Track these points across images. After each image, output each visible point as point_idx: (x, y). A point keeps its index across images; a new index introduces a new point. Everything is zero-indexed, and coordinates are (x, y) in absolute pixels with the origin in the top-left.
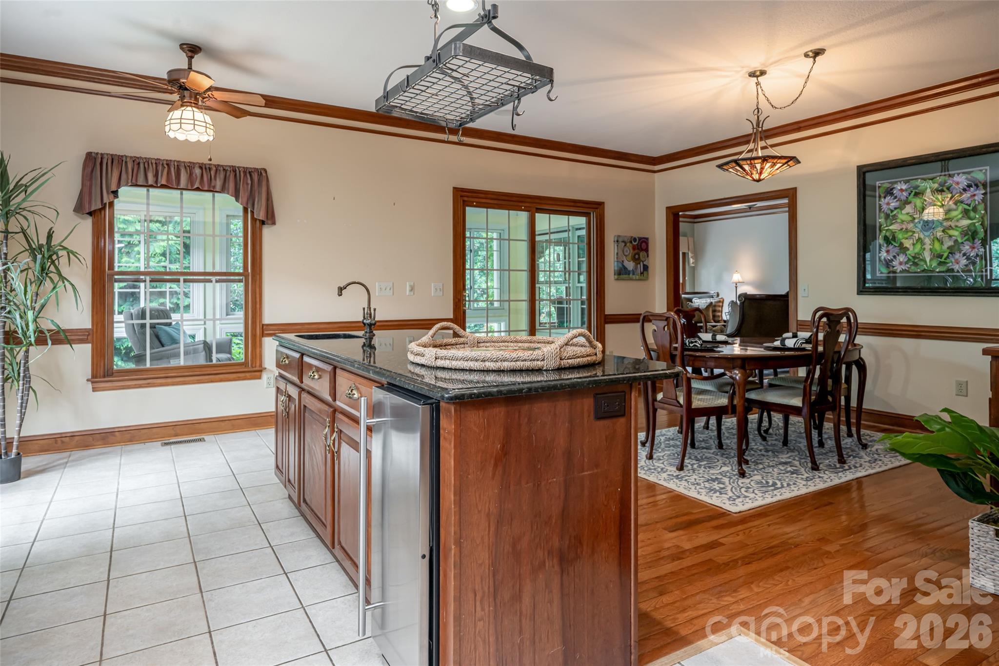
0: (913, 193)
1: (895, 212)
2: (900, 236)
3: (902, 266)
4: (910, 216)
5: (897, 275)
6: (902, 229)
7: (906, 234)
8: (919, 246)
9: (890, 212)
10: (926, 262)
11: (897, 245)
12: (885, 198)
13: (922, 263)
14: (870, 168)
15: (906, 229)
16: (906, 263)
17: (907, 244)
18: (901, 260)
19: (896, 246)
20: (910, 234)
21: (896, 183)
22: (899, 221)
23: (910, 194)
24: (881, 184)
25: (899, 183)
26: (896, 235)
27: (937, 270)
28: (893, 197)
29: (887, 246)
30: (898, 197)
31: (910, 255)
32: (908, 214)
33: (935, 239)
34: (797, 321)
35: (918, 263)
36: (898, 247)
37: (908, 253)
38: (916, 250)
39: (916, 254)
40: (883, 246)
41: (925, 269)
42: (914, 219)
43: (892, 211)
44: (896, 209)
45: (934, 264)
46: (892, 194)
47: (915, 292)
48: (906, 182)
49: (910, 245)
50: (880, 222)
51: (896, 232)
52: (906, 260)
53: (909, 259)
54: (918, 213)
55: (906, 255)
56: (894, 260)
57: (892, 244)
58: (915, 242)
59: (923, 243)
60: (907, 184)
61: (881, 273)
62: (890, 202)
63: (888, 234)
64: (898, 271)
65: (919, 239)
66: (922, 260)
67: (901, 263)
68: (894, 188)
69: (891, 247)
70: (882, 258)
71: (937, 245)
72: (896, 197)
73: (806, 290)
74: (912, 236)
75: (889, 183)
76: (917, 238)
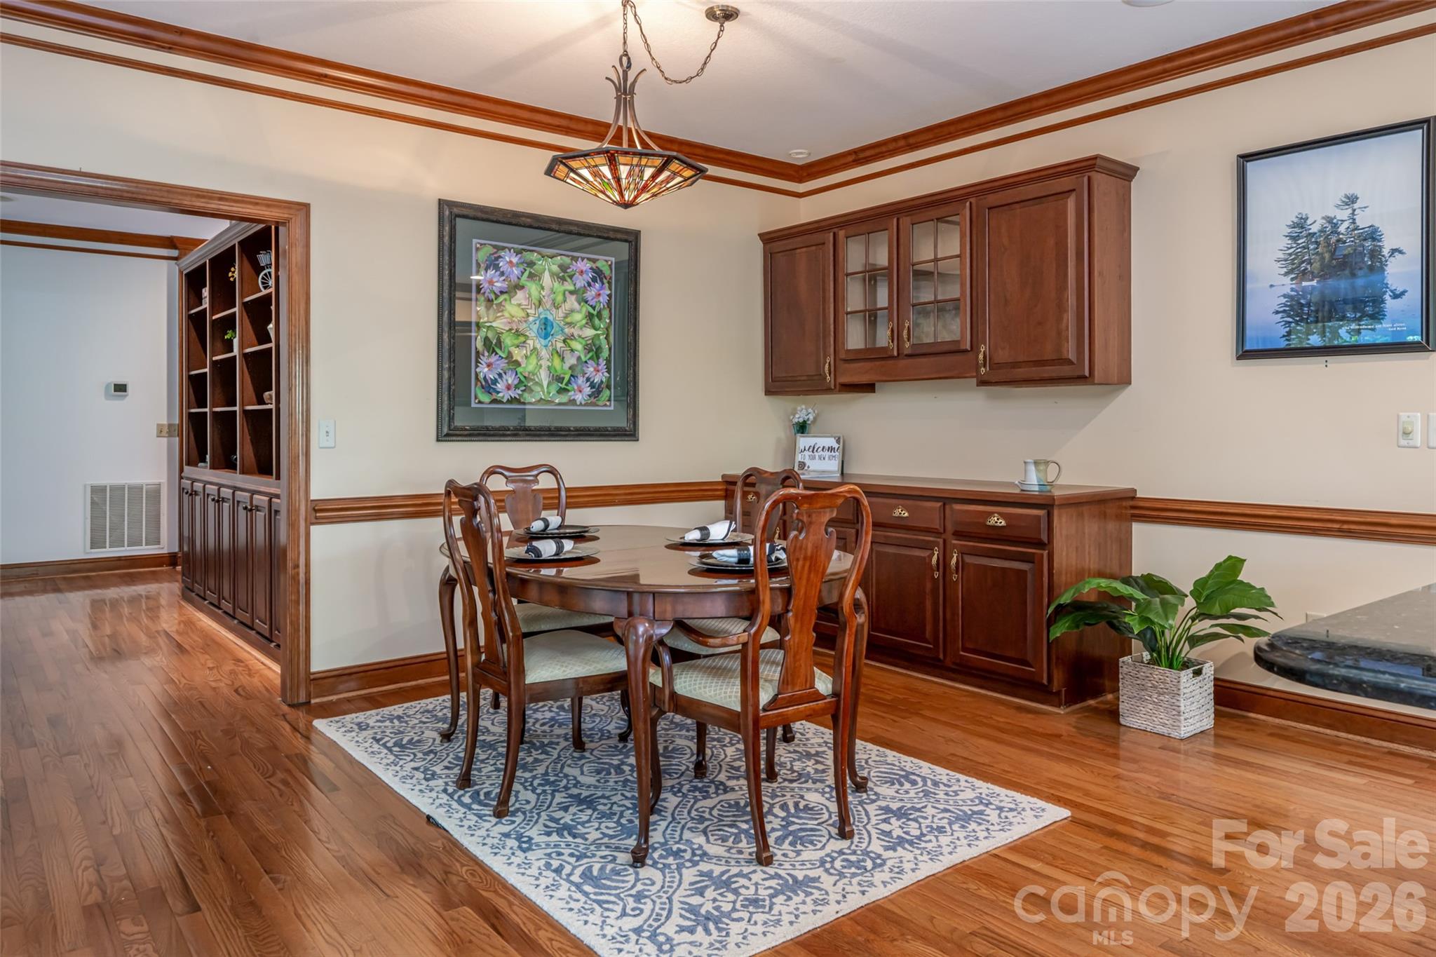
0: (526, 274)
1: (501, 298)
2: (508, 340)
3: (510, 392)
4: (523, 309)
6: (511, 330)
7: (517, 339)
8: (533, 361)
9: (493, 296)
10: (542, 386)
11: (503, 356)
12: (486, 270)
13: (537, 389)
14: (465, 212)
15: (517, 331)
16: (516, 387)
17: (518, 354)
18: (510, 382)
19: (502, 358)
20: (522, 339)
21: (503, 248)
22: (506, 314)
23: (523, 273)
24: (481, 244)
25: (507, 250)
26: (503, 337)
27: (557, 401)
28: (498, 273)
29: (489, 356)
30: (507, 274)
31: (521, 373)
32: (519, 305)
33: (554, 352)
34: (308, 501)
35: (533, 387)
36: (506, 358)
37: (519, 370)
38: (530, 368)
39: (529, 373)
40: (483, 355)
41: (541, 399)
42: (528, 315)
43: (497, 296)
44: (502, 292)
45: (553, 392)
46: (497, 268)
47: (527, 435)
48: (518, 252)
49: (522, 357)
50: (478, 312)
51: (502, 333)
52: (516, 382)
53: (520, 381)
54: (533, 306)
55: (516, 374)
56: (499, 380)
57: (497, 354)
58: (529, 353)
59: (539, 358)
60: (519, 256)
61: (480, 402)
62: (495, 280)
63: (490, 335)
64: (505, 400)
65: (535, 349)
66: (537, 383)
67: (509, 388)
68: (500, 257)
69: (493, 359)
70: (481, 376)
71: (557, 362)
72: (502, 274)
73: (331, 434)
74: (524, 342)
75: (494, 247)
76: (532, 348)
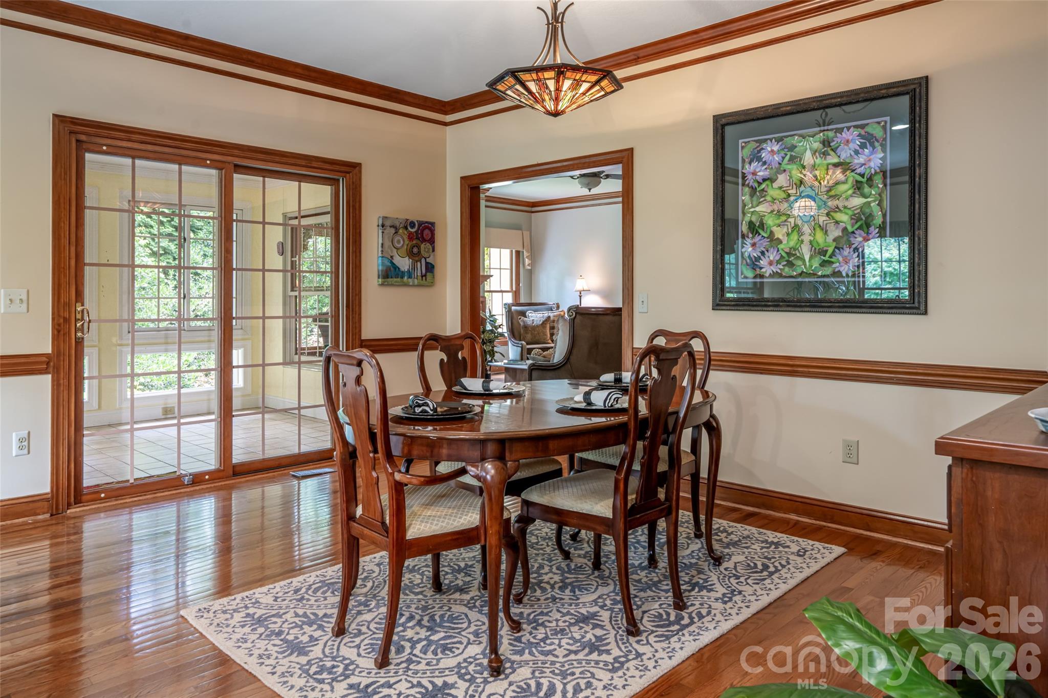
0: (788, 158)
1: (763, 186)
2: (770, 221)
3: (772, 267)
4: (784, 191)
5: (765, 280)
6: (772, 211)
7: (779, 219)
8: (795, 237)
9: (756, 185)
10: (804, 261)
11: (766, 235)
12: (750, 163)
13: (800, 263)
14: (731, 119)
15: (778, 211)
16: (778, 262)
17: (779, 233)
18: (771, 258)
19: (765, 237)
20: (783, 218)
21: (765, 141)
22: (768, 198)
23: (783, 158)
24: (745, 143)
25: (769, 141)
26: (765, 220)
27: (820, 273)
28: (760, 163)
29: (753, 238)
30: (768, 162)
31: (782, 249)
32: (780, 188)
33: (817, 226)
34: (633, 348)
35: (794, 262)
36: (768, 238)
37: (781, 247)
38: (792, 244)
39: (791, 248)
40: (748, 237)
41: (803, 272)
42: (789, 196)
43: (760, 184)
44: (764, 180)
45: (816, 263)
46: (759, 159)
47: (788, 306)
48: (779, 140)
49: (783, 235)
50: (743, 201)
51: (765, 216)
52: (778, 258)
53: (782, 257)
54: (794, 186)
55: (778, 251)
56: (762, 257)
57: (759, 234)
58: (790, 231)
59: (800, 233)
60: (780, 143)
61: (746, 277)
62: (757, 170)
63: (754, 219)
64: (767, 275)
65: (796, 225)
66: (798, 258)
67: (771, 263)
68: (763, 149)
69: (757, 239)
70: (746, 254)
71: (819, 236)
72: (765, 163)
73: (645, 303)
74: (786, 221)
75: (756, 141)
76: (793, 225)
